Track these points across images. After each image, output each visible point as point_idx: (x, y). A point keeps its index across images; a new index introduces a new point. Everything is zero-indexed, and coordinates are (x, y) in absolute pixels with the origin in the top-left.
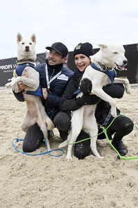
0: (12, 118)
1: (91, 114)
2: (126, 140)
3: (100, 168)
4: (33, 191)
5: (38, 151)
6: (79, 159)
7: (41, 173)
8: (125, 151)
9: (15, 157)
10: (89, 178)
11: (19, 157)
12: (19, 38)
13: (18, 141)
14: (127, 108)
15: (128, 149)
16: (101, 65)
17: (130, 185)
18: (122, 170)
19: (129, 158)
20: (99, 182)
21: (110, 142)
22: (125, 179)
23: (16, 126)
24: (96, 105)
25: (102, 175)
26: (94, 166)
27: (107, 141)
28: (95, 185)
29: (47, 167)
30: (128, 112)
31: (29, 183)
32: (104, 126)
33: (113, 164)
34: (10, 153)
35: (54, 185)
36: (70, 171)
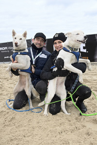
0: (6, 84)
1: (62, 83)
2: (86, 102)
3: (67, 121)
4: (20, 137)
5: (24, 109)
6: (53, 114)
7: (26, 125)
8: (85, 110)
9: (8, 113)
10: (59, 129)
11: (10, 113)
12: (14, 34)
13: (10, 101)
14: (87, 79)
15: (88, 108)
16: (70, 48)
17: (88, 134)
18: (83, 124)
19: (88, 115)
20: (66, 132)
21: (75, 103)
22: (85, 130)
23: (9, 90)
24: (66, 77)
25: (69, 127)
26: (63, 120)
27: (72, 102)
28: (63, 133)
29: (30, 120)
30: (88, 82)
31: (16, 131)
32: (71, 92)
33: (76, 119)
34: (4, 109)
35: (35, 133)
36: (46, 123)
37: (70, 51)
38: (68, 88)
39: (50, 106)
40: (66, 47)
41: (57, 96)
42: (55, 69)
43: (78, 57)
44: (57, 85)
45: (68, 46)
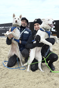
0: (3, 51)
1: (39, 51)
2: (55, 64)
3: (42, 76)
4: (11, 85)
5: (14, 67)
6: (33, 71)
7: (15, 77)
8: (54, 69)
9: (4, 69)
10: (37, 81)
11: (5, 69)
12: (14, 16)
13: (5, 62)
14: (56, 49)
15: (55, 68)
16: (44, 29)
17: (55, 84)
18: (52, 78)
19: (55, 72)
20: (41, 83)
21: (47, 64)
22: (53, 82)
23: (5, 55)
24: (41, 47)
25: (43, 79)
26: (39, 75)
27: (46, 64)
28: (40, 84)
29: (18, 74)
30: (56, 51)
31: (9, 81)
32: (45, 57)
33: (48, 74)
34: (1, 67)
35: (21, 83)
36: (28, 77)
37: (45, 31)
38: (43, 54)
39: (31, 65)
40: (42, 28)
41: (36, 60)
42: (35, 42)
43: (49, 35)
44: (36, 52)
45: (43, 28)
